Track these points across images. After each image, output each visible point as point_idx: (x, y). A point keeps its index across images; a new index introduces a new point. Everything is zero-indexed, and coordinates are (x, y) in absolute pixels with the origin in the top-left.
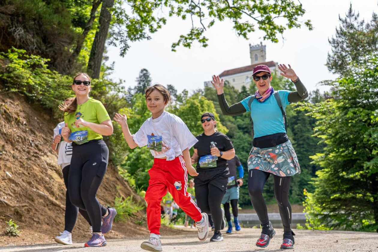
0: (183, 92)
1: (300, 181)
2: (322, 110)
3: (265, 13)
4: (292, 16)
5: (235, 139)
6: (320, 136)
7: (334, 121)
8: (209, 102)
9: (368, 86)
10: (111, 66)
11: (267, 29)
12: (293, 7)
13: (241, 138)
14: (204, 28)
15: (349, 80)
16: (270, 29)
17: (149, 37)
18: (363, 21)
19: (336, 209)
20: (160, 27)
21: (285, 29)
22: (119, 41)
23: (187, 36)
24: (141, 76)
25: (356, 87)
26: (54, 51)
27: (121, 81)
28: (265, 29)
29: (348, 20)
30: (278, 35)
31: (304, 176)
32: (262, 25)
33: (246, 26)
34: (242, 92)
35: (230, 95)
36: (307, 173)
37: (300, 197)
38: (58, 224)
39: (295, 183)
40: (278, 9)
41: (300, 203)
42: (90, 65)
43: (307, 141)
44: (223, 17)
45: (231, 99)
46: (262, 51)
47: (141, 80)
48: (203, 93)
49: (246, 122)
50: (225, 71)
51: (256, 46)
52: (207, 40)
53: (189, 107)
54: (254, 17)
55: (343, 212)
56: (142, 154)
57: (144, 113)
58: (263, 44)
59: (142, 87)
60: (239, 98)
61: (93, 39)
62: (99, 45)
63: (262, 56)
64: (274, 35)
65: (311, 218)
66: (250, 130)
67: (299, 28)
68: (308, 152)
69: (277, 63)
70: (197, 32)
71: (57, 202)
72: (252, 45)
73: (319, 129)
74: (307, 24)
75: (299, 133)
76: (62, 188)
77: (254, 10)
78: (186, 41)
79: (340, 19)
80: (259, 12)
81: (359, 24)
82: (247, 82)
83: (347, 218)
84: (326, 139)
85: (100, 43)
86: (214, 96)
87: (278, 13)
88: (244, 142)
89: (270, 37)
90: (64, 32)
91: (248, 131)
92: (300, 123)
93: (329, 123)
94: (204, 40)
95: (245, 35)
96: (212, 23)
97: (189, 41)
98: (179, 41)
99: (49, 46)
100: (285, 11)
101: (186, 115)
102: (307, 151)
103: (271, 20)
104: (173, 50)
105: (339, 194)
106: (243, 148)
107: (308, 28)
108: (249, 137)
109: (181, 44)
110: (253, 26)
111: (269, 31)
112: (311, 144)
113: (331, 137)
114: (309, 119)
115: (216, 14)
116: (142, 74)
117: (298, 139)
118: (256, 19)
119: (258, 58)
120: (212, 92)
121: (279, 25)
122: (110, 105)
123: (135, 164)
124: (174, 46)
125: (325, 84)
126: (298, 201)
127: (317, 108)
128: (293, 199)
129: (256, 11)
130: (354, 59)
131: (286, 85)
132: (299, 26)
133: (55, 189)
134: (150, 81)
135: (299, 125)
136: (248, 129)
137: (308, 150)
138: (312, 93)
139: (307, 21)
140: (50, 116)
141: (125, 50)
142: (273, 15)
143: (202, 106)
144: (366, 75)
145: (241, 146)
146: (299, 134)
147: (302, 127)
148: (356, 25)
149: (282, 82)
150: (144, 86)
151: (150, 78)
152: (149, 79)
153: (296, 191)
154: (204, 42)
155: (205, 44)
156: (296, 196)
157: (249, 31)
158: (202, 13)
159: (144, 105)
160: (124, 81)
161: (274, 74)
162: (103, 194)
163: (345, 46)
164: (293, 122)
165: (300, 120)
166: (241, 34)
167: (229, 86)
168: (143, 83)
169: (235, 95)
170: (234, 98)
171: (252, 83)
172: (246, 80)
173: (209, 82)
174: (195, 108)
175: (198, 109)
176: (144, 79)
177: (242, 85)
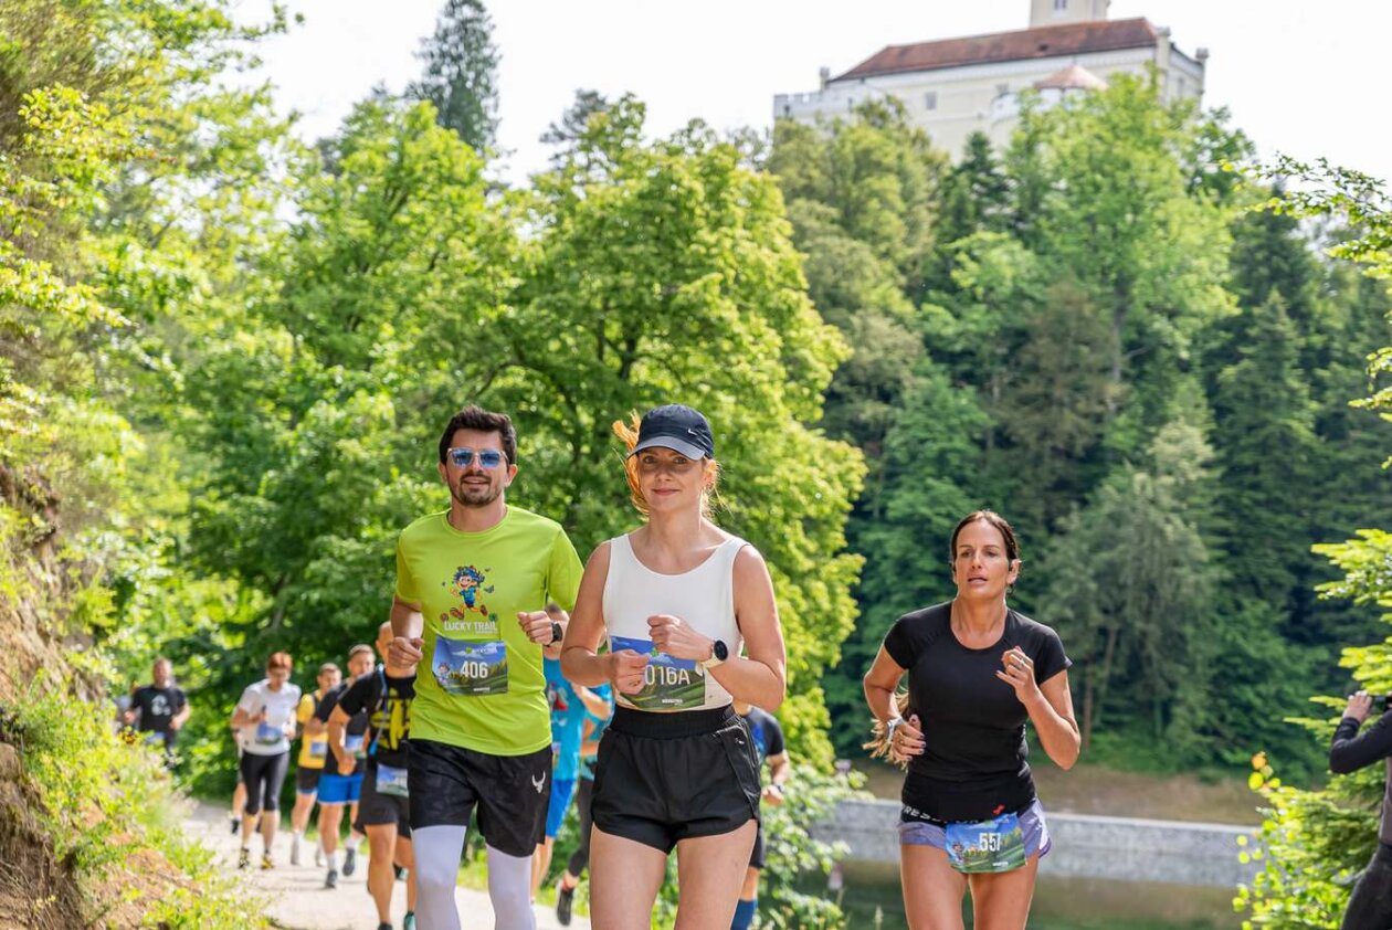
1: (1219, 660)
5: (902, 405)
8: (758, 177)
13: (935, 407)
24: (446, 34)
27: (279, 13)
31: (1245, 636)
34: (968, 167)
35: (903, 175)
36: (1264, 622)
37: (1209, 739)
39: (1192, 666)
41: (1211, 772)
43: (1278, 453)
45: (907, 196)
47: (443, 55)
48: (758, 148)
49: (972, 327)
50: (889, 49)
53: (641, 196)
56: (350, 436)
57: (397, 210)
59: (447, 92)
60: (947, 195)
66: (987, 367)
68: (1278, 513)
69: (1167, 34)
75: (1239, 407)
82: (998, 114)
86: (815, 173)
88: (952, 429)
91: (979, 372)
92: (1250, 357)
101: (617, 240)
102: (1272, 504)
106: (941, 459)
108: (981, 407)
112: (1299, 470)
114: (1302, 342)
116: (451, 23)
117: (1235, 439)
120: (810, 148)
123: (308, 486)
126: (1196, 763)
128: (1171, 749)
131: (1199, 149)
134: (489, 62)
135: (1245, 363)
136: (980, 364)
137: (1279, 501)
143: (714, 197)
145: (932, 449)
146: (1244, 415)
147: (1259, 380)
149: (1178, 133)
150: (458, 83)
151: (494, 48)
152: (486, 52)
153: (1192, 711)
156: (1193, 737)
159: (398, 167)
160: (300, 18)
161: (1146, 85)
164: (1214, 345)
165: (1253, 341)
167: (902, 126)
168: (455, 69)
169: (929, 179)
170: (921, 195)
171: (1025, 122)
172: (993, 101)
173: (799, 96)
174: (674, 203)
175: (691, 212)
176: (461, 48)
177: (975, 127)
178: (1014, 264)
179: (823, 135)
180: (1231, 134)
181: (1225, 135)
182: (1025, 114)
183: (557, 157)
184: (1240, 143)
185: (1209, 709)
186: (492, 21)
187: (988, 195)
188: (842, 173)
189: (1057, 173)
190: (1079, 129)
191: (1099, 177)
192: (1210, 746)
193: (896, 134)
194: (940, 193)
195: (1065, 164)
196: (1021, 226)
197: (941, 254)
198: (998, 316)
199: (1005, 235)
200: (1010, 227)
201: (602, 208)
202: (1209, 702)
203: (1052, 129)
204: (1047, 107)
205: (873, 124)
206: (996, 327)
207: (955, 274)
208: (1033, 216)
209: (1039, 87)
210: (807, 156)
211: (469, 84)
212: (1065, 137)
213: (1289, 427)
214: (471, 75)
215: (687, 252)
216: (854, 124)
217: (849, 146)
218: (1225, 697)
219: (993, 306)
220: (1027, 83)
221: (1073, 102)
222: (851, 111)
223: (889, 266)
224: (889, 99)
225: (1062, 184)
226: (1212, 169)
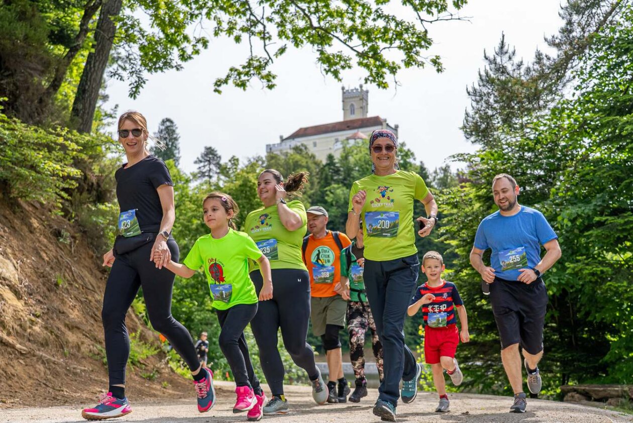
0: (230, 161)
2: (452, 200)
3: (369, 40)
4: (411, 48)
6: (448, 242)
7: (470, 218)
9: (524, 165)
10: (112, 112)
11: (371, 67)
12: (413, 34)
14: (270, 58)
15: (496, 155)
16: (375, 66)
17: (179, 65)
18: (522, 62)
19: (469, 358)
20: (197, 52)
21: (399, 68)
22: (128, 71)
23: (241, 70)
24: (162, 130)
25: (506, 166)
26: (14, 84)
28: (367, 66)
29: (498, 60)
30: (388, 77)
32: (364, 59)
33: (338, 59)
34: (327, 165)
37: (413, 337)
38: (10, 378)
40: (390, 35)
41: (413, 346)
42: (75, 110)
44: (302, 42)
46: (362, 99)
47: (161, 137)
48: (263, 162)
49: (333, 214)
50: (301, 129)
51: (352, 90)
52: (274, 78)
53: (240, 186)
54: (351, 46)
55: (479, 363)
58: (364, 88)
59: (163, 149)
60: (322, 173)
61: (83, 65)
62: (93, 77)
63: (362, 108)
64: (382, 76)
65: (428, 373)
66: (338, 226)
67: (421, 67)
69: (385, 120)
70: (258, 63)
71: (10, 340)
72: (347, 88)
73: (447, 231)
74: (435, 62)
76: (20, 317)
77: (352, 35)
78: (240, 78)
79: (486, 59)
80: (359, 37)
81: (515, 67)
82: (336, 148)
83: (486, 374)
84: (458, 247)
85: (95, 74)
87: (389, 42)
89: (375, 78)
90: (33, 52)
93: (463, 222)
94: (269, 77)
95: (336, 74)
96: (282, 50)
97: (243, 78)
98: (228, 76)
99: (6, 74)
100: (400, 39)
103: (379, 52)
104: (216, 91)
105: (474, 335)
107: (436, 68)
109: (230, 82)
110: (350, 59)
111: (375, 70)
113: (464, 244)
115: (291, 35)
116: (163, 127)
118: (355, 48)
119: (356, 111)
120: (279, 162)
121: (391, 61)
122: (108, 179)
124: (219, 83)
125: (459, 160)
127: (445, 197)
129: (355, 37)
130: (505, 121)
132: (421, 64)
133: (8, 318)
134: (176, 139)
138: (438, 171)
139: (435, 58)
140: (3, 194)
141: (137, 87)
142: (381, 44)
144: (521, 147)
148: (510, 68)
150: (166, 146)
151: (177, 134)
152: (175, 136)
154: (269, 81)
155: (270, 84)
157: (343, 67)
158: (268, 33)
162: (89, 328)
163: (492, 100)
166: (330, 70)
167: (307, 153)
168: (165, 142)
169: (316, 169)
170: (314, 174)
171: (344, 150)
172: (334, 144)
173: (274, 145)
174: (250, 187)
175: (255, 190)
176: (167, 136)
177: (328, 152)
178: (344, 194)
179: (283, 157)
180: (406, 151)
181: (404, 151)
182: (344, 148)
183: (200, 168)
184: (409, 153)
185: (412, 327)
186: (177, 126)
187: (335, 173)
188: (289, 169)
189: (355, 165)
190: (361, 152)
191: (368, 166)
192: (413, 339)
193: (305, 156)
194: (320, 173)
195: (357, 163)
196: (345, 182)
197: (321, 192)
198: (340, 210)
199: (341, 185)
200: (342, 182)
201: (229, 190)
202: (412, 325)
203: (353, 151)
204: (351, 145)
205: (298, 153)
206: (340, 214)
207: (326, 198)
208: (348, 179)
209: (348, 139)
210: (279, 164)
211: (170, 146)
212: (357, 154)
213: (430, 239)
214: (170, 143)
215: (254, 201)
216: (292, 153)
217: (291, 161)
218: (417, 323)
219: (339, 207)
220: (344, 138)
221: (358, 143)
222: (290, 149)
223: (306, 196)
224: (302, 145)
225: (357, 168)
226: (402, 162)
